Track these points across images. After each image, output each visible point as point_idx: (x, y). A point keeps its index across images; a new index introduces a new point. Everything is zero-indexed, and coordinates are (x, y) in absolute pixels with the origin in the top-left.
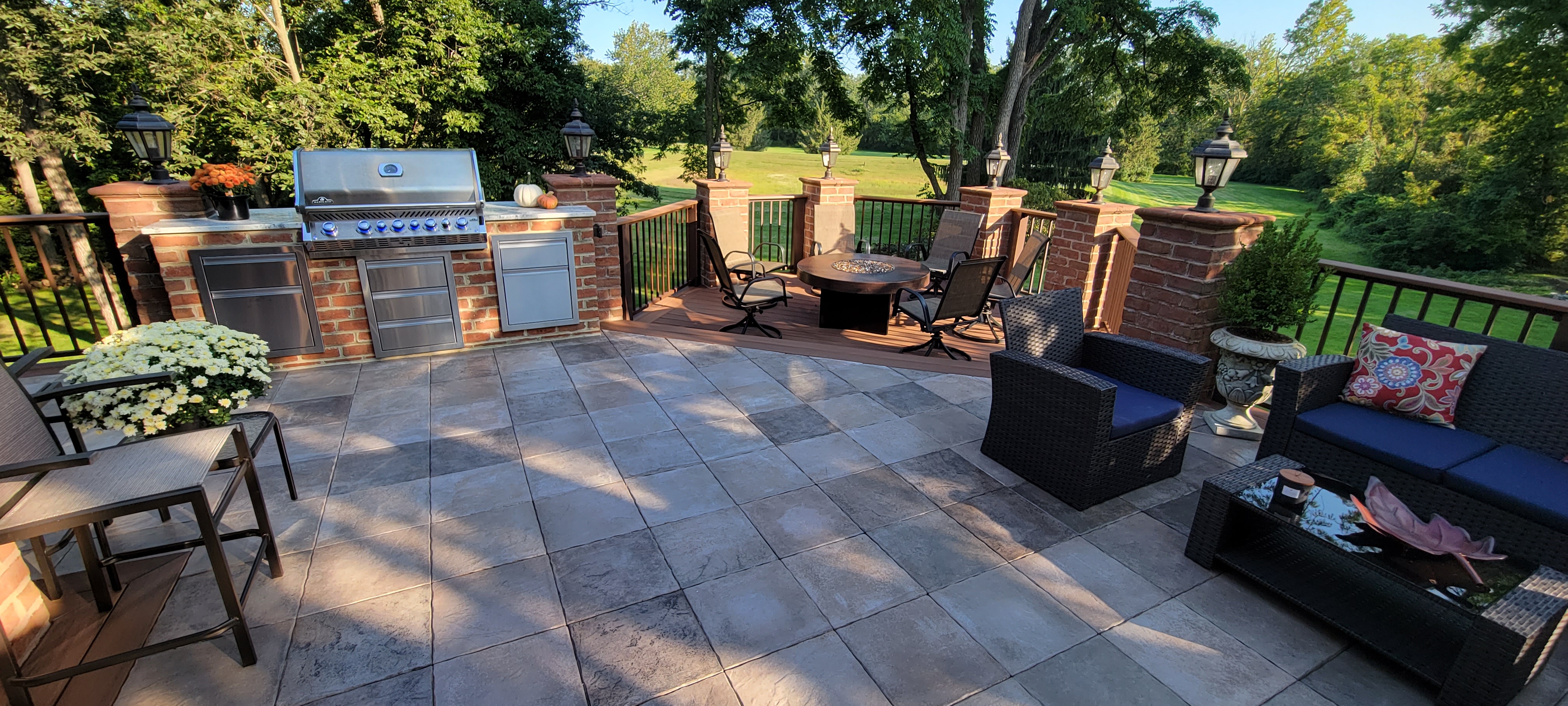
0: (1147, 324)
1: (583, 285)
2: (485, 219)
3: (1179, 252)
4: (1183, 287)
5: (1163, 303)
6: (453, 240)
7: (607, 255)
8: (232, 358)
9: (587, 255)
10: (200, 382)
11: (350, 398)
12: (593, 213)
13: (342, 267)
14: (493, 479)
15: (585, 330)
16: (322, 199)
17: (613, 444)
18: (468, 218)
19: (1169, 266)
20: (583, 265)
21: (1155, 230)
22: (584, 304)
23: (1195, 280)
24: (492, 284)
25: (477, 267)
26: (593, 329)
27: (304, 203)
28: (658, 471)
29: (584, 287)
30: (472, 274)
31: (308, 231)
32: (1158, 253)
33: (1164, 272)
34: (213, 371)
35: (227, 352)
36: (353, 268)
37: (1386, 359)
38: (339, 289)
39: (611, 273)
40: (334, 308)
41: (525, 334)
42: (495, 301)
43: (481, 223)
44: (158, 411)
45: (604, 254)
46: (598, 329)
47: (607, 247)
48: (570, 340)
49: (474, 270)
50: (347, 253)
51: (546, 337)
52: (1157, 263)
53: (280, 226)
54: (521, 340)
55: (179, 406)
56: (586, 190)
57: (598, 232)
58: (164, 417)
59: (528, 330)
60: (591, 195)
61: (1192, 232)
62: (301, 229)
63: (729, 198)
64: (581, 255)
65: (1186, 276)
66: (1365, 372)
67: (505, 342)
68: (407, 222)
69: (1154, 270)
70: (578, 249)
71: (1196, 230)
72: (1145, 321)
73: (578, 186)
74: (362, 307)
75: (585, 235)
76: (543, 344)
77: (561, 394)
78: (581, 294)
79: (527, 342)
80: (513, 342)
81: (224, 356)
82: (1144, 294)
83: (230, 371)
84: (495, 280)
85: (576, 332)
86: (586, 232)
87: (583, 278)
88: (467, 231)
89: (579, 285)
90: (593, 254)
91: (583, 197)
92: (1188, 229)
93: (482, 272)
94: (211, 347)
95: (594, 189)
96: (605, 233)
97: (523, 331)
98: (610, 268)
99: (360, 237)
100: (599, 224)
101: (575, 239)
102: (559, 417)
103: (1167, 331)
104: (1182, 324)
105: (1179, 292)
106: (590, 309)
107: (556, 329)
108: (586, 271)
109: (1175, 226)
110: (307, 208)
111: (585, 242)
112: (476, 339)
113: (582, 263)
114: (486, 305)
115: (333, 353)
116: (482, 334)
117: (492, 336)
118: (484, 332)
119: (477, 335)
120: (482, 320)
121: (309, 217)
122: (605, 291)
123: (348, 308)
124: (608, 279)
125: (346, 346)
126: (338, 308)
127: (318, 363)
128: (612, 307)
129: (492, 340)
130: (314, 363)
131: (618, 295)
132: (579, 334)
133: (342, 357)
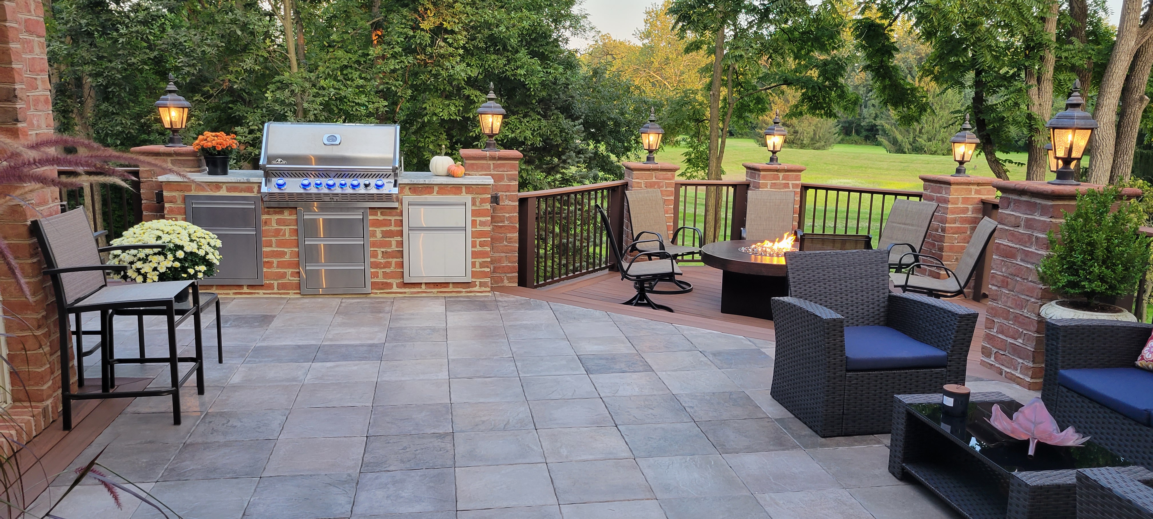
0: (1007, 302)
1: (478, 246)
2: (399, 182)
3: (1029, 224)
4: (1032, 261)
5: (1018, 279)
6: (371, 197)
7: (506, 223)
8: (200, 244)
9: (483, 219)
10: (180, 254)
11: (274, 316)
12: (491, 181)
13: (286, 215)
14: (355, 368)
15: (477, 289)
16: (279, 160)
17: (453, 360)
18: (385, 181)
19: (1020, 239)
20: (479, 228)
21: (1009, 203)
22: (477, 265)
23: (1040, 252)
24: (399, 239)
25: (388, 223)
26: (483, 289)
27: (265, 163)
28: (479, 377)
29: (478, 248)
30: (384, 229)
31: (266, 185)
32: (1012, 226)
33: (1017, 246)
34: (188, 249)
35: (198, 240)
36: (294, 217)
38: (281, 233)
39: (509, 240)
40: (275, 249)
41: (423, 286)
42: (399, 255)
43: (395, 186)
44: (155, 269)
45: (503, 222)
46: (489, 289)
47: (507, 215)
48: (461, 296)
49: (385, 225)
50: (292, 204)
51: (441, 292)
52: (1013, 237)
53: (247, 180)
54: (419, 292)
55: (167, 268)
56: (491, 162)
57: (495, 199)
58: (158, 273)
59: (426, 283)
60: (496, 167)
61: (1036, 203)
62: (261, 183)
63: (654, 180)
64: (478, 219)
65: (1032, 249)
67: (405, 293)
68: (338, 181)
69: (1010, 244)
70: (475, 213)
71: (1038, 201)
73: (484, 158)
74: (297, 250)
75: (483, 201)
76: (437, 298)
77: (434, 330)
78: (475, 255)
79: (424, 295)
80: (412, 293)
81: (195, 242)
82: (1003, 270)
83: (197, 251)
84: (402, 236)
85: (468, 290)
86: (484, 198)
87: (478, 240)
88: (385, 191)
89: (474, 245)
90: (489, 218)
91: (488, 168)
92: (1033, 200)
93: (393, 228)
94: (190, 235)
95: (499, 162)
96: (505, 202)
97: (421, 283)
98: (508, 235)
99: (302, 191)
100: (500, 194)
101: (474, 203)
102: (423, 341)
104: (1033, 300)
105: (1029, 266)
106: (483, 270)
107: (451, 285)
108: (482, 234)
109: (1024, 198)
110: (267, 166)
111: (483, 208)
112: (381, 286)
113: (478, 227)
114: (393, 258)
115: (270, 287)
116: (386, 283)
117: (395, 286)
118: (389, 281)
119: (383, 283)
120: (388, 270)
121: (268, 174)
122: (502, 257)
123: (286, 250)
124: (506, 246)
125: (280, 281)
126: (279, 249)
127: (258, 293)
128: (508, 273)
129: (395, 289)
130: (255, 293)
131: (514, 262)
132: (471, 292)
133: (276, 291)
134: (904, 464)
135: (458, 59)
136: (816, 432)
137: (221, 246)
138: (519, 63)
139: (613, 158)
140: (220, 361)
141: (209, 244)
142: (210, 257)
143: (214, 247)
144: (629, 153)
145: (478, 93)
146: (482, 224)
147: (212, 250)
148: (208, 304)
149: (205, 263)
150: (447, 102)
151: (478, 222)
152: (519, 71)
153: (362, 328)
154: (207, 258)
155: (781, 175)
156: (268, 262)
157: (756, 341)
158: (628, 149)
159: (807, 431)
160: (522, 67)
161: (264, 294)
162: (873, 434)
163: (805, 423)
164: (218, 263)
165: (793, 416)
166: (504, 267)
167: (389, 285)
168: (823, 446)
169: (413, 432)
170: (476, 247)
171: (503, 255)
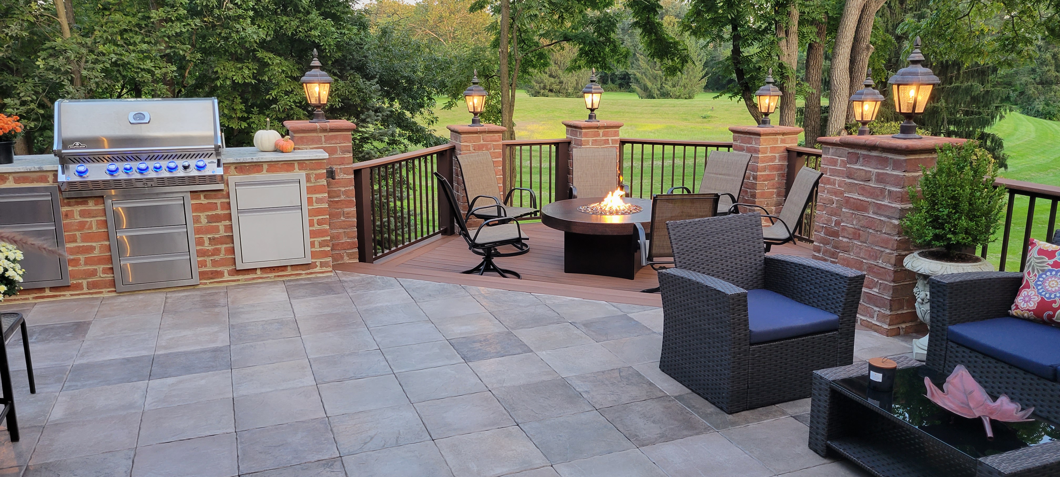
0: (859, 253)
1: (316, 225)
2: (222, 162)
3: (881, 178)
4: (885, 213)
5: (871, 231)
6: (192, 180)
7: (343, 197)
9: (319, 196)
11: (89, 323)
12: (326, 155)
13: (91, 206)
14: (203, 382)
15: (318, 269)
16: (77, 144)
17: (315, 360)
18: (207, 161)
19: (871, 193)
20: (316, 206)
21: (859, 158)
22: (317, 244)
23: (893, 205)
24: (227, 223)
25: (213, 207)
26: (324, 269)
27: (60, 148)
28: (350, 379)
29: (316, 227)
30: (210, 213)
31: (63, 173)
32: (862, 181)
33: (869, 200)
36: (101, 207)
37: (1044, 272)
38: (87, 226)
39: (347, 215)
40: (81, 244)
41: (259, 272)
42: (229, 240)
43: (219, 165)
45: (339, 196)
46: (330, 269)
47: (343, 189)
48: (301, 279)
49: (211, 209)
50: (98, 193)
51: (279, 276)
52: (863, 190)
53: (39, 168)
54: (254, 279)
56: (322, 135)
57: (331, 174)
59: (261, 269)
60: (327, 139)
61: (887, 158)
62: (57, 171)
63: (482, 142)
64: (314, 196)
65: (885, 203)
66: (1028, 286)
67: (238, 280)
68: (151, 164)
69: (861, 198)
70: (310, 190)
71: (890, 156)
72: (858, 249)
73: (314, 130)
74: (107, 243)
75: (318, 177)
76: (275, 283)
77: (282, 323)
78: (313, 234)
79: (260, 281)
80: (246, 280)
82: (855, 223)
84: (231, 220)
85: (308, 271)
86: (319, 174)
87: (315, 219)
88: (207, 172)
89: (311, 224)
90: (326, 195)
91: (319, 141)
92: (884, 155)
93: (219, 212)
95: (331, 134)
96: (340, 176)
97: (256, 269)
98: (346, 210)
99: (108, 177)
100: (335, 167)
101: (308, 180)
102: (273, 339)
103: (876, 258)
104: (888, 251)
105: (882, 219)
106: (322, 249)
107: (289, 268)
108: (318, 212)
109: (874, 153)
110: (63, 151)
111: (318, 184)
112: (211, 276)
113: (315, 204)
114: (222, 244)
115: (78, 287)
116: (216, 272)
117: (226, 274)
118: (219, 269)
119: (212, 272)
120: (217, 258)
121: (65, 161)
122: (340, 233)
123: (94, 244)
124: (344, 221)
125: (90, 280)
126: (85, 244)
127: (64, 295)
128: (348, 249)
129: (227, 277)
130: (60, 296)
131: (354, 238)
132: (311, 273)
133: (85, 290)
134: (829, 442)
135: (249, 21)
136: (721, 409)
137: (23, 258)
138: (311, 24)
139: (408, 114)
140: (33, 391)
141: (7, 258)
142: (10, 273)
143: (14, 261)
144: (422, 110)
145: (272, 55)
146: (319, 201)
147: (12, 265)
148: (12, 329)
149: (5, 282)
150: (239, 65)
151: (314, 199)
152: (313, 32)
153: (199, 329)
154: (6, 276)
155: (601, 131)
156: (73, 259)
157: (620, 305)
158: (422, 106)
159: (711, 409)
160: (315, 28)
161: (72, 295)
162: (774, 404)
163: (707, 399)
164: (21, 280)
165: (690, 391)
166: (343, 243)
167: (220, 274)
168: (734, 424)
169: (294, 463)
170: (314, 225)
171: (341, 231)
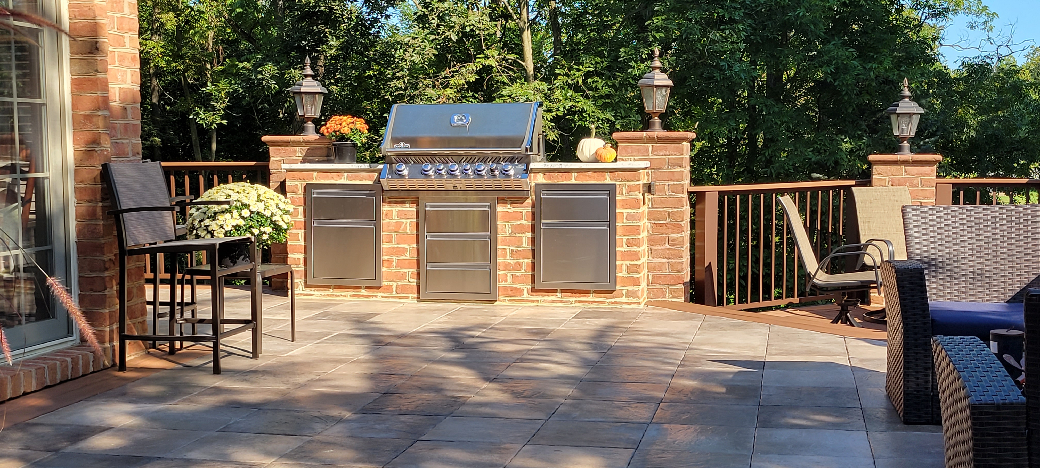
6: (498, 185)
10: (246, 213)
13: (406, 207)
15: (624, 299)
16: (402, 143)
22: (624, 268)
24: (531, 235)
25: (518, 216)
26: (631, 300)
27: (388, 147)
29: (625, 248)
36: (416, 208)
38: (402, 227)
40: (396, 246)
41: (559, 294)
42: (531, 254)
48: (603, 308)
49: (517, 219)
50: (413, 194)
51: (580, 302)
54: (553, 301)
64: (625, 211)
67: (537, 301)
70: (621, 204)
73: (640, 139)
74: (417, 246)
75: (631, 189)
76: (574, 308)
78: (621, 256)
79: (560, 304)
80: (545, 302)
84: (534, 232)
85: (613, 300)
87: (625, 238)
89: (620, 243)
93: (524, 222)
98: (672, 235)
101: (620, 192)
106: (631, 275)
107: (592, 294)
112: (510, 293)
113: (626, 221)
114: (524, 258)
115: (389, 289)
116: (516, 288)
117: (525, 292)
118: (519, 287)
119: (512, 289)
120: (518, 273)
123: (407, 247)
125: (399, 283)
126: (399, 246)
127: (376, 296)
129: (526, 296)
130: (372, 296)
132: (616, 303)
133: (394, 294)
141: (277, 206)
142: (277, 219)
146: (630, 217)
151: (625, 215)
156: (387, 260)
161: (383, 297)
167: (520, 291)
